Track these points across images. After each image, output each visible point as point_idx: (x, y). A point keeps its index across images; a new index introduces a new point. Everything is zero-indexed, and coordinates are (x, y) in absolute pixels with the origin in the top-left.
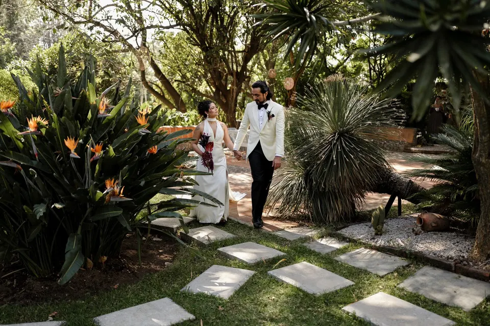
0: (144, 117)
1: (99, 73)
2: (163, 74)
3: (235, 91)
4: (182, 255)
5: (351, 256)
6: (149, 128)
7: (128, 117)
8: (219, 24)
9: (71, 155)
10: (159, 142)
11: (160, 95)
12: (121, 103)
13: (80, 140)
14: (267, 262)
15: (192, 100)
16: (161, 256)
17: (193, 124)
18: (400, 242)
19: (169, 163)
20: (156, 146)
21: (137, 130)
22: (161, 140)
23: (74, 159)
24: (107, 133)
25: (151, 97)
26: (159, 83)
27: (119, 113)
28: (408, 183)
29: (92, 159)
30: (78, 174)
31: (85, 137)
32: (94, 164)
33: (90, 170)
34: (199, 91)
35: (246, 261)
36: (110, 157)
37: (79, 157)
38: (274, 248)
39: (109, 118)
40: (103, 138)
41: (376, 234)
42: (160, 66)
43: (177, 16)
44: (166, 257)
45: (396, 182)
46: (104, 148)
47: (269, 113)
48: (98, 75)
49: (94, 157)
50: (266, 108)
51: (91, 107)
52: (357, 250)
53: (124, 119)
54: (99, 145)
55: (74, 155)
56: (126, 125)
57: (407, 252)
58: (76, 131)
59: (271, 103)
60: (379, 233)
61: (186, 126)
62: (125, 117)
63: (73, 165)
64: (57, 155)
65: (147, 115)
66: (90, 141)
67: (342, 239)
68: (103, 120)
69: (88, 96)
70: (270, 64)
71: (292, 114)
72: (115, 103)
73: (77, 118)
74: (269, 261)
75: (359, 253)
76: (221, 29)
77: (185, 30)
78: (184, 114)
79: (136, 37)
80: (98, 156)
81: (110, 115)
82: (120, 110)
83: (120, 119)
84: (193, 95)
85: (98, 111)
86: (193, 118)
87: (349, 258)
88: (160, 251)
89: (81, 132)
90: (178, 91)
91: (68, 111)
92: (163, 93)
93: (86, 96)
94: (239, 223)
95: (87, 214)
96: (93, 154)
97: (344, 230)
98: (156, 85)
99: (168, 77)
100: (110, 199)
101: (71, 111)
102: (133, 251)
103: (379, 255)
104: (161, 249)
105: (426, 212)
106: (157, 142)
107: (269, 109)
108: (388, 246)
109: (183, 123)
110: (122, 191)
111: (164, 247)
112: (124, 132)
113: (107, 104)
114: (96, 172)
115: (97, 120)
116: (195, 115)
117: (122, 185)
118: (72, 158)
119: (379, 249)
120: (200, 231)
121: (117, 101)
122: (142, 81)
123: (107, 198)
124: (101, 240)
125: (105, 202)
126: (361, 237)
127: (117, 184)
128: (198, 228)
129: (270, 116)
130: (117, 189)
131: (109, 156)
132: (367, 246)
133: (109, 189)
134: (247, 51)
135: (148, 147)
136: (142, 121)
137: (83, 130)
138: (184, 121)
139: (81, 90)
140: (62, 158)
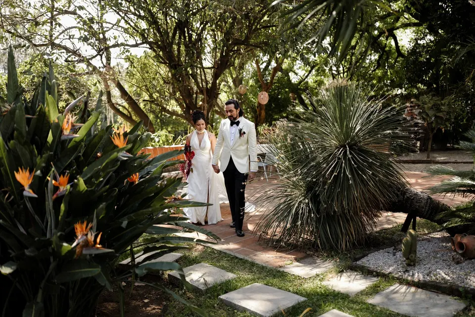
0: (122, 137)
1: (63, 96)
2: (129, 95)
3: (206, 108)
4: (175, 307)
5: (387, 296)
6: (129, 151)
7: (101, 138)
8: (187, 40)
9: (25, 193)
10: (143, 168)
11: (127, 116)
12: (92, 119)
13: (36, 171)
14: (286, 313)
15: (159, 120)
16: (148, 309)
17: (164, 145)
18: (443, 275)
19: (157, 194)
20: (137, 174)
21: (115, 153)
22: (146, 166)
23: (31, 198)
24: (74, 159)
25: (118, 120)
26: (126, 104)
27: (89, 134)
28: (427, 199)
29: (55, 196)
30: (36, 217)
31: (44, 167)
32: (57, 202)
33: (52, 211)
34: (168, 110)
35: (260, 313)
36: (80, 193)
37: (36, 196)
38: (290, 291)
39: (77, 140)
40: (69, 166)
41: (409, 265)
42: (126, 87)
43: (142, 34)
44: (154, 309)
45: (413, 199)
46: (70, 180)
47: (240, 131)
48: (61, 99)
49: (58, 192)
50: (238, 125)
51: (53, 126)
52: (392, 288)
53: (96, 139)
54: (64, 176)
55: (28, 192)
56: (99, 148)
57: (461, 289)
58: (32, 159)
59: (242, 120)
60: (412, 264)
61: (157, 147)
62: (96, 138)
63: (29, 205)
64: (5, 193)
65: (125, 134)
66: (52, 172)
67: (367, 273)
68: (69, 143)
69: (47, 113)
70: (238, 81)
71: (288, 127)
72: (83, 120)
73: (33, 142)
74: (288, 311)
75: (396, 292)
76: (190, 45)
77: (151, 48)
78: (154, 135)
79: (101, 56)
80: (63, 191)
81: (77, 135)
82: (90, 130)
83: (91, 141)
84: (159, 116)
85: (62, 131)
86: (164, 138)
87: (386, 300)
88: (146, 301)
89: (38, 160)
90: (145, 112)
91: (20, 133)
92: (130, 114)
93: (44, 113)
94: (237, 258)
95: (49, 271)
96: (56, 188)
97: (364, 260)
98: (123, 106)
99: (134, 98)
100: (82, 251)
101: (25, 134)
102: (112, 304)
103: (421, 294)
104: (146, 298)
105: (465, 235)
106: (141, 167)
107: (240, 126)
108: (429, 281)
109: (153, 144)
110: (98, 240)
111: (150, 294)
112: (97, 158)
113: (73, 122)
114: (62, 214)
115: (61, 143)
116: (166, 135)
117: (99, 230)
118: (26, 197)
119: (419, 285)
120: (192, 272)
121: (86, 118)
122: (108, 102)
123: (78, 250)
124: (70, 302)
125: (75, 256)
126: (391, 269)
127: (91, 228)
128: (188, 268)
129: (241, 133)
130: (91, 237)
131: (79, 191)
132: (402, 281)
133: (80, 239)
134: (216, 67)
135: (128, 175)
136: (119, 142)
137: (41, 157)
138: (155, 142)
139: (39, 106)
140: (12, 197)
